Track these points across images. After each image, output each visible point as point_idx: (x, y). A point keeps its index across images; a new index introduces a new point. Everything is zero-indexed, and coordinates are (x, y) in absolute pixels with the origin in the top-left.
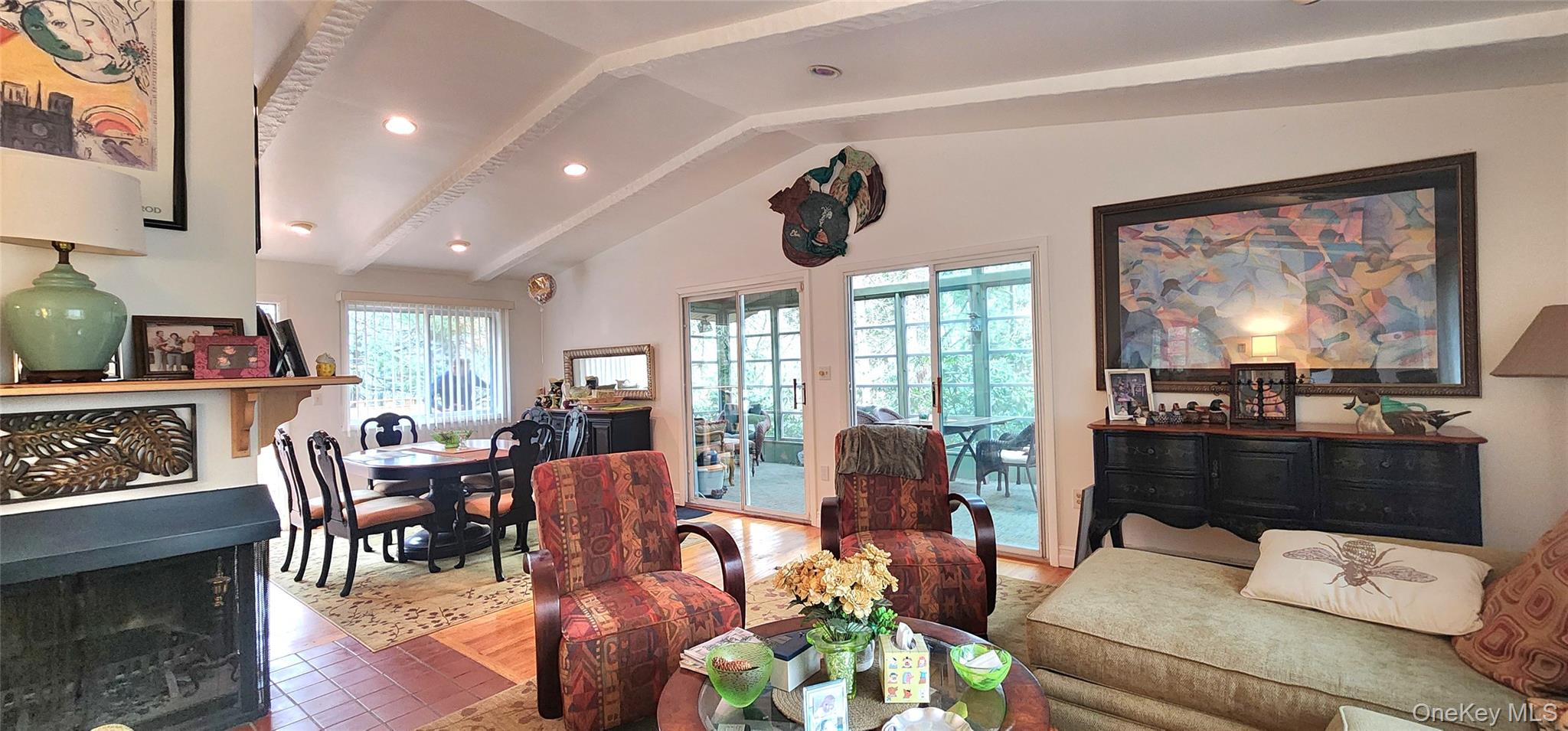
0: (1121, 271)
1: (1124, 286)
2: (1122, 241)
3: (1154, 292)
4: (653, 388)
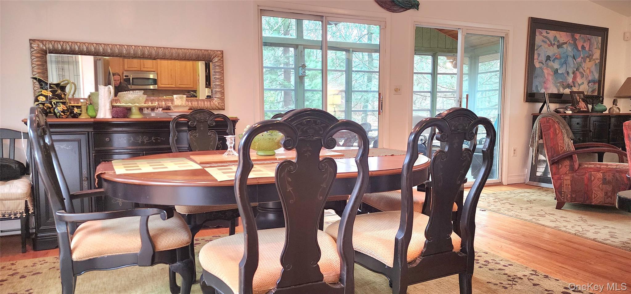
0: (535, 49)
1: (536, 56)
2: (537, 36)
3: (544, 60)
4: (223, 97)
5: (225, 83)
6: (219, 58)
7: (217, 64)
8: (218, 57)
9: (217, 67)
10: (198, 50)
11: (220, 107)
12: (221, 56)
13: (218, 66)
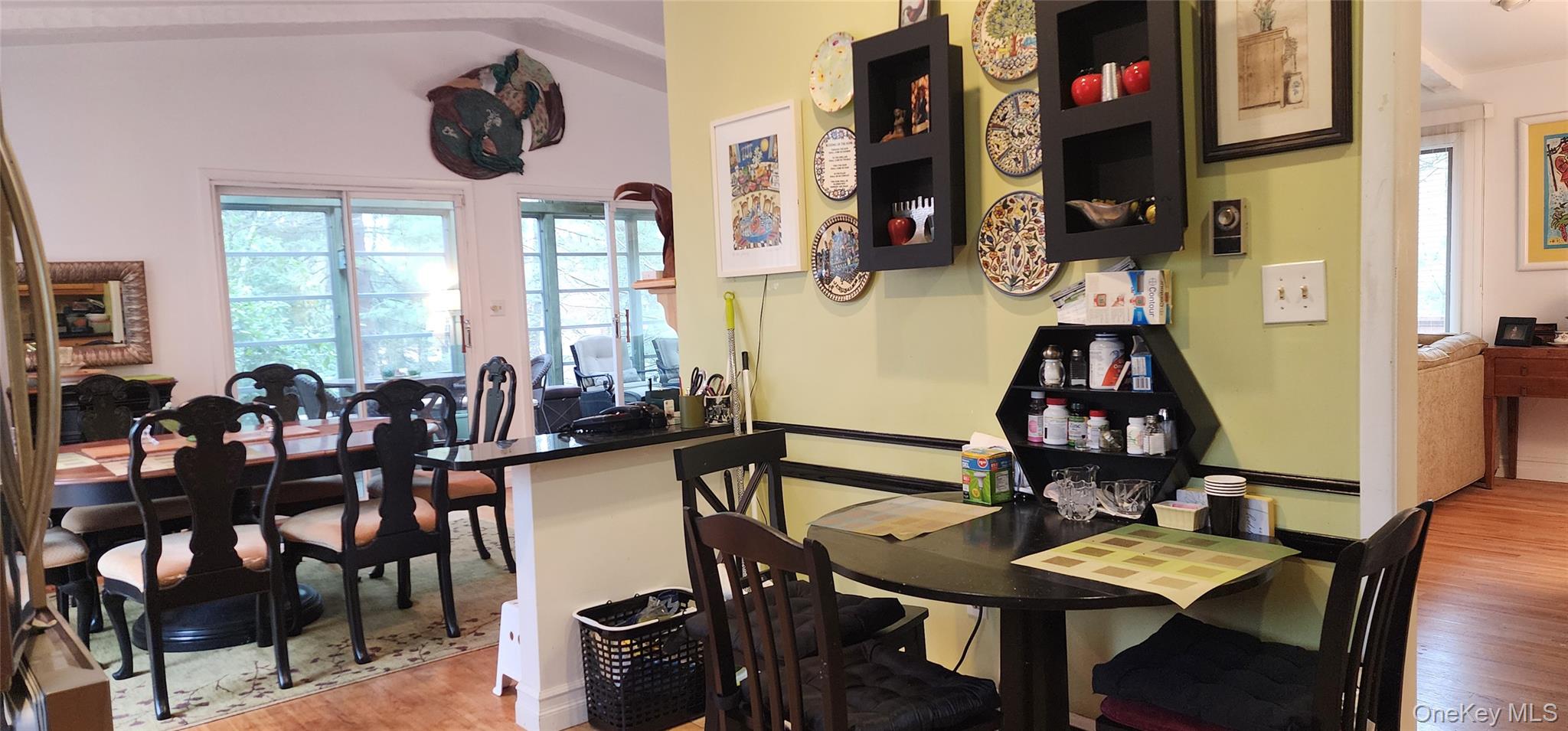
4: (148, 342)
5: (150, 317)
6: (137, 274)
7: (132, 285)
8: (134, 273)
9: (133, 291)
10: (92, 263)
11: (142, 359)
12: (141, 270)
13: (134, 288)
